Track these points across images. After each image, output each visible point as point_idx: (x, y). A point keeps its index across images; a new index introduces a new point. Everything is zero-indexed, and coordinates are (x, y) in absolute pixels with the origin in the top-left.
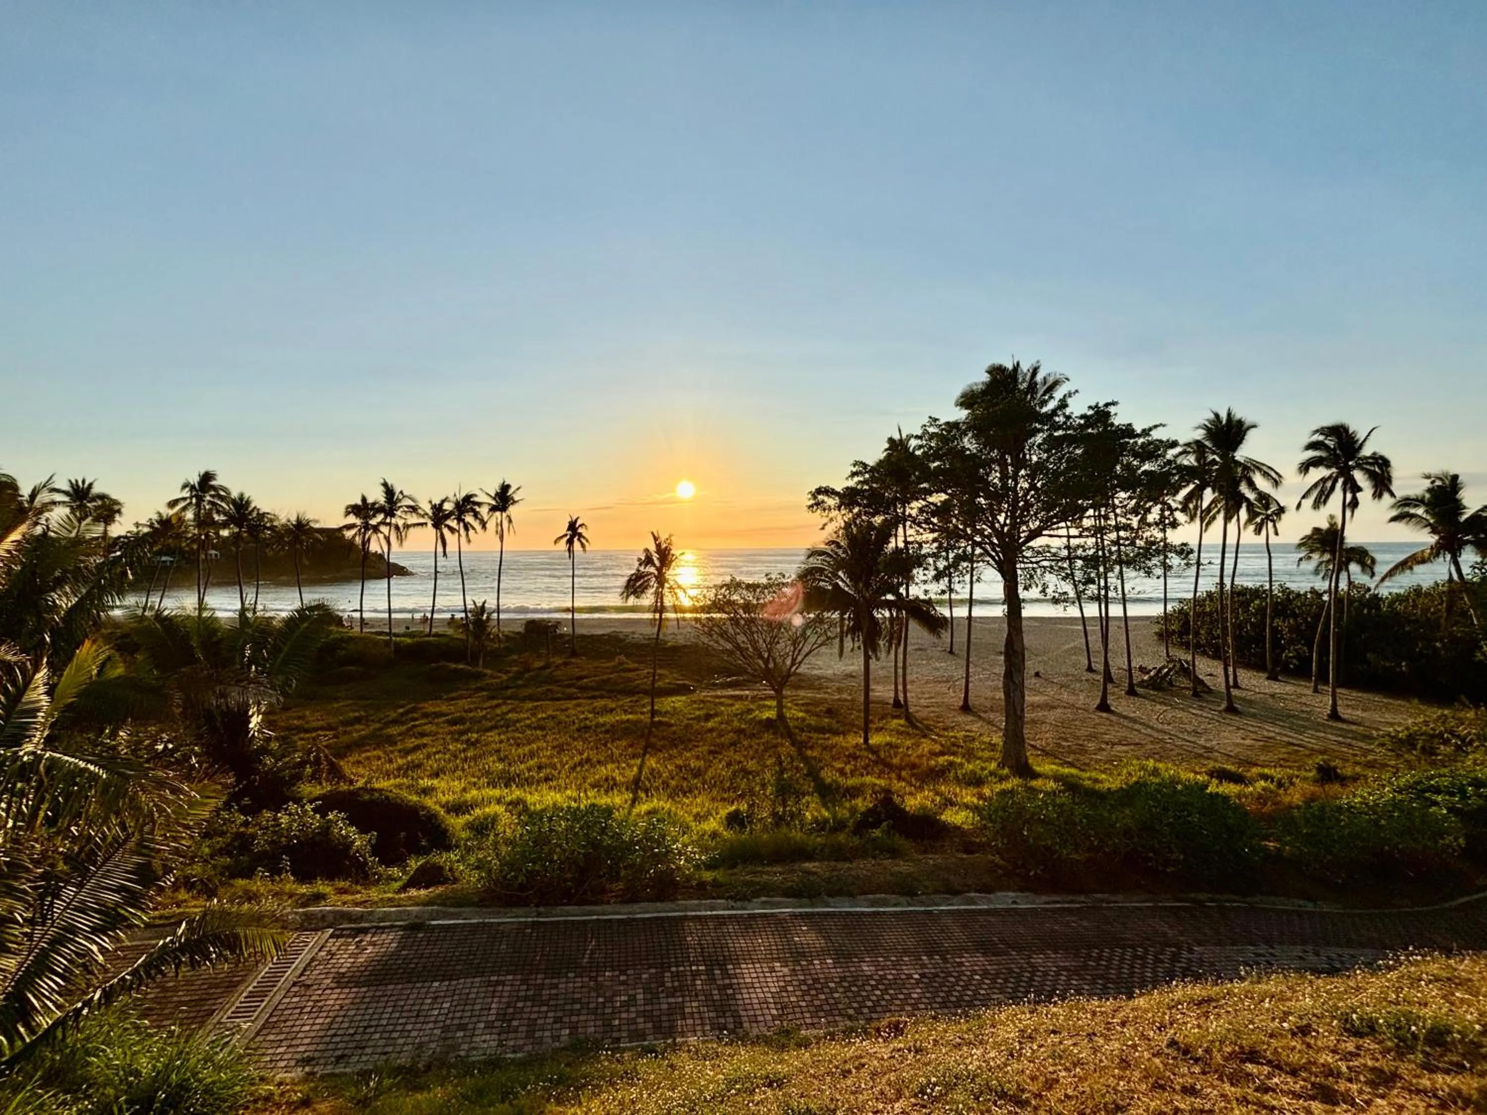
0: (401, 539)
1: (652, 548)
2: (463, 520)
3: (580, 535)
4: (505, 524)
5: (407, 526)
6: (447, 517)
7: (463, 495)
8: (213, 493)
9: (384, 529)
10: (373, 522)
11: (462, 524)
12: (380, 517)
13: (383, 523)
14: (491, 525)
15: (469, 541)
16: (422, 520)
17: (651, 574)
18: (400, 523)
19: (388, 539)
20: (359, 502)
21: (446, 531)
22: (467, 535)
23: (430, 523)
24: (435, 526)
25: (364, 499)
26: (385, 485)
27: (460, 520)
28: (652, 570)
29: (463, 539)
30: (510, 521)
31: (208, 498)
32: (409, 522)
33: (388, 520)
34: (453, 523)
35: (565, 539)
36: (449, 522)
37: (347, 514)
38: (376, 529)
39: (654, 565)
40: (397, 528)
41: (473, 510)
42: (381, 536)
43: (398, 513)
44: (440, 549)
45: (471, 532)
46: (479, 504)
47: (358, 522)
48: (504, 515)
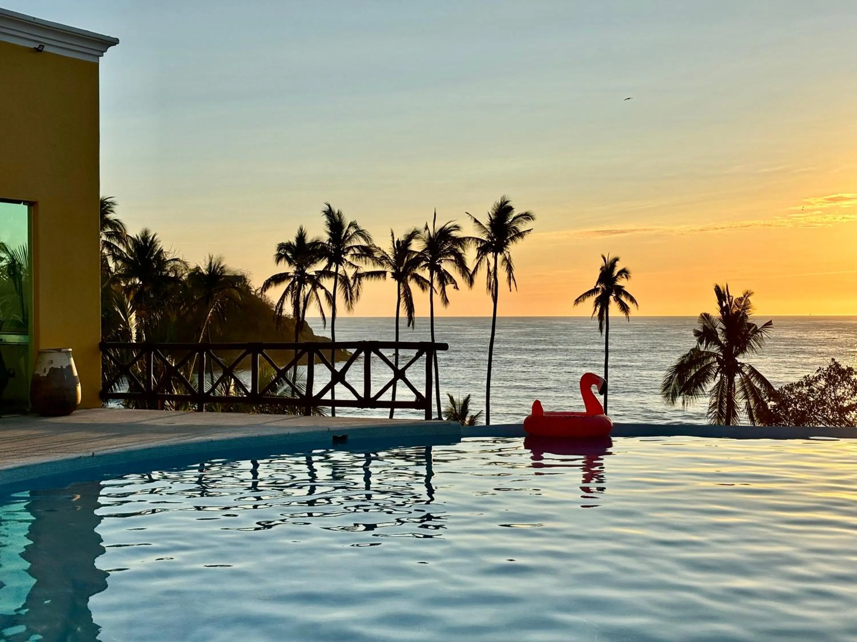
0: (350, 298)
1: (715, 312)
2: (438, 268)
3: (620, 290)
4: (502, 274)
5: (358, 276)
6: (415, 263)
7: (439, 225)
8: (109, 230)
9: (328, 283)
10: (311, 271)
11: (435, 275)
12: (321, 265)
13: (326, 273)
14: (481, 277)
15: (446, 301)
16: (379, 268)
17: (714, 355)
18: (350, 273)
19: (331, 299)
20: (293, 241)
21: (413, 285)
22: (443, 290)
23: (389, 270)
24: (395, 276)
25: (301, 237)
26: (329, 213)
27: (434, 267)
28: (714, 349)
29: (437, 298)
30: (510, 268)
31: (104, 238)
32: (361, 271)
33: (333, 269)
34: (425, 274)
35: (593, 298)
36: (418, 271)
37: (279, 258)
38: (316, 284)
39: (718, 342)
40: (345, 280)
41: (454, 252)
42: (321, 293)
43: (348, 258)
44: (403, 313)
45: (449, 288)
46: (461, 241)
47: (291, 270)
48: (500, 257)
